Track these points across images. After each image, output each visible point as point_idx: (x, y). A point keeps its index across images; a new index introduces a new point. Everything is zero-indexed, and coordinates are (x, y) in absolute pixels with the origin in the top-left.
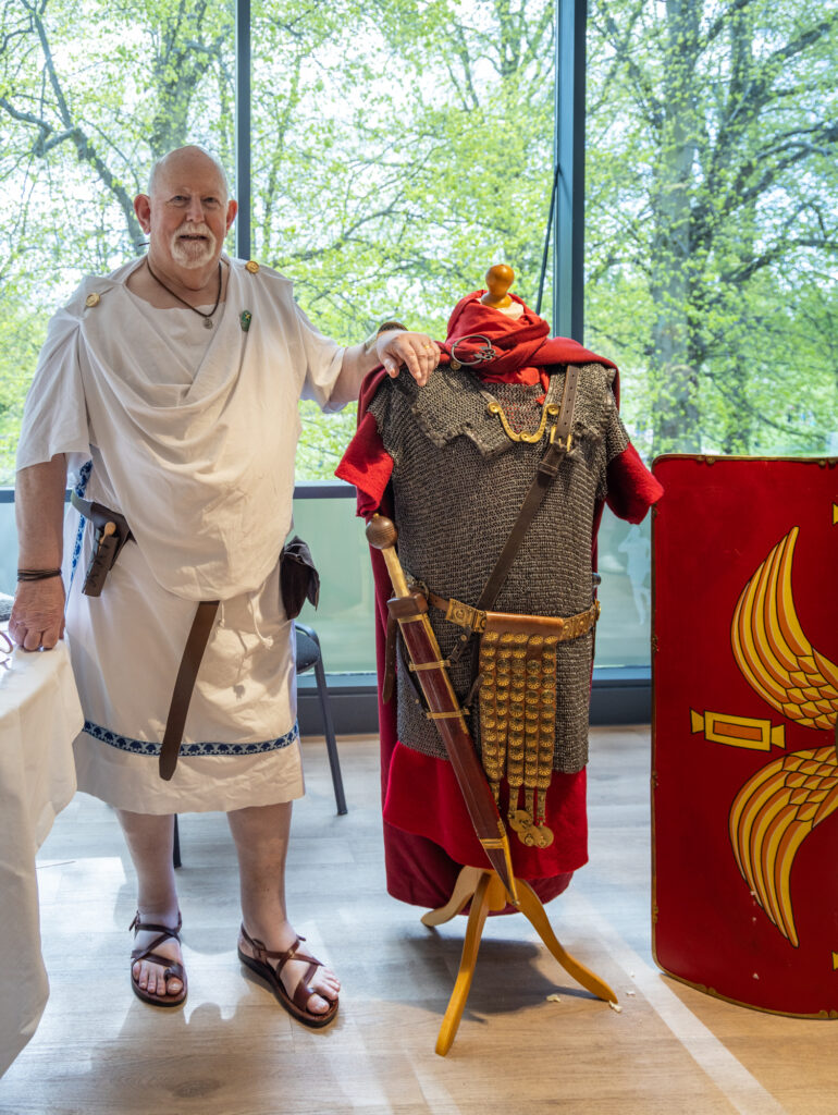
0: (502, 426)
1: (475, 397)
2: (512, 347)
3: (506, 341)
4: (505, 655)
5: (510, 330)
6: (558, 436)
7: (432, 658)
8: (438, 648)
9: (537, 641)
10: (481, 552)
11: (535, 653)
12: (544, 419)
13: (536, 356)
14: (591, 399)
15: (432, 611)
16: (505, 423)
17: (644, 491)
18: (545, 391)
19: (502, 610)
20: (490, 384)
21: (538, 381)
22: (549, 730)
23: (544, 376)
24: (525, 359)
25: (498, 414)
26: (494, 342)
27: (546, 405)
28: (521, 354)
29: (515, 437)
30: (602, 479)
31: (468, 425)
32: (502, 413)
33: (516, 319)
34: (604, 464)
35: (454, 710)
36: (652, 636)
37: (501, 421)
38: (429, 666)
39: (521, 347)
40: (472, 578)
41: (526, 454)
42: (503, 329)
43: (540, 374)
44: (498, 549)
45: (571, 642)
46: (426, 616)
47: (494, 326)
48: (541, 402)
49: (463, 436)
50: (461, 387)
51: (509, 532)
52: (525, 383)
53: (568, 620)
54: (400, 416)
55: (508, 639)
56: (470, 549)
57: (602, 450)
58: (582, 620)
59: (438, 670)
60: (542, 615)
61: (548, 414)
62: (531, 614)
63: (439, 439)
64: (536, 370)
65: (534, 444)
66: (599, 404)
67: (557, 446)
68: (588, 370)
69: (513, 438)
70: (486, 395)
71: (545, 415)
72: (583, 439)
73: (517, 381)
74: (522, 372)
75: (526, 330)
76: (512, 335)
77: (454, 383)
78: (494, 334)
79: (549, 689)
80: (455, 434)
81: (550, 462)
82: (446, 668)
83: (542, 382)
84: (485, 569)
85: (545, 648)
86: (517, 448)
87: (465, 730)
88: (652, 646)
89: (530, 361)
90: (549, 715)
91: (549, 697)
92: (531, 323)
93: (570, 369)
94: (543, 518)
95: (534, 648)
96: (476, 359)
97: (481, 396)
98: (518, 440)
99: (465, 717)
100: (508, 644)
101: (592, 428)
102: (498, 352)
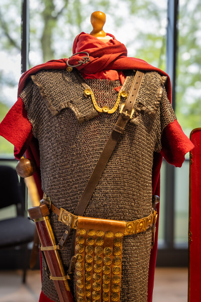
0: (92, 103)
1: (78, 86)
2: (100, 56)
3: (97, 53)
4: (91, 243)
5: (100, 47)
6: (125, 109)
7: (49, 244)
8: (54, 238)
9: (110, 236)
10: (77, 180)
11: (110, 243)
12: (119, 100)
13: (115, 63)
14: (149, 91)
15: (51, 215)
16: (94, 101)
17: (182, 146)
18: (121, 85)
19: (89, 216)
20: (88, 79)
21: (118, 78)
22: (117, 290)
23: (121, 76)
24: (108, 64)
25: (90, 96)
26: (91, 54)
27: (120, 92)
28: (105, 61)
29: (100, 110)
30: (158, 140)
31: (71, 102)
32: (93, 96)
33: (105, 42)
34: (160, 131)
35: (62, 276)
36: (189, 232)
37: (92, 101)
38: (49, 248)
39: (105, 57)
40: (73, 195)
41: (106, 120)
42: (96, 47)
43: (119, 75)
44: (87, 178)
45: (134, 236)
46: (47, 218)
47: (91, 46)
48: (118, 90)
49: (68, 109)
50: (71, 81)
51: (94, 168)
52: (109, 79)
53: (130, 223)
54: (37, 99)
55: (93, 234)
56: (71, 178)
57: (157, 122)
58: (142, 222)
59: (53, 251)
60: (114, 219)
61: (121, 97)
62: (107, 218)
63: (54, 110)
64: (116, 72)
65: (111, 114)
66: (154, 94)
67: (124, 115)
68: (150, 75)
69: (98, 110)
70: (86, 86)
71: (119, 97)
72: (142, 112)
73: (104, 78)
74: (107, 72)
75: (111, 48)
76: (101, 50)
77: (67, 79)
78: (91, 50)
79: (118, 265)
80: (63, 107)
81: (120, 124)
82: (57, 250)
83: (120, 79)
84: (79, 190)
85: (116, 240)
86: (101, 116)
87: (68, 289)
88: (189, 238)
89: (111, 65)
90: (117, 282)
91: (117, 270)
92: (114, 44)
93: (138, 73)
94: (116, 159)
95: (108, 240)
96: (79, 63)
97: (82, 86)
98: (101, 111)
99: (68, 280)
100: (92, 236)
101: (149, 107)
102: (91, 59)
